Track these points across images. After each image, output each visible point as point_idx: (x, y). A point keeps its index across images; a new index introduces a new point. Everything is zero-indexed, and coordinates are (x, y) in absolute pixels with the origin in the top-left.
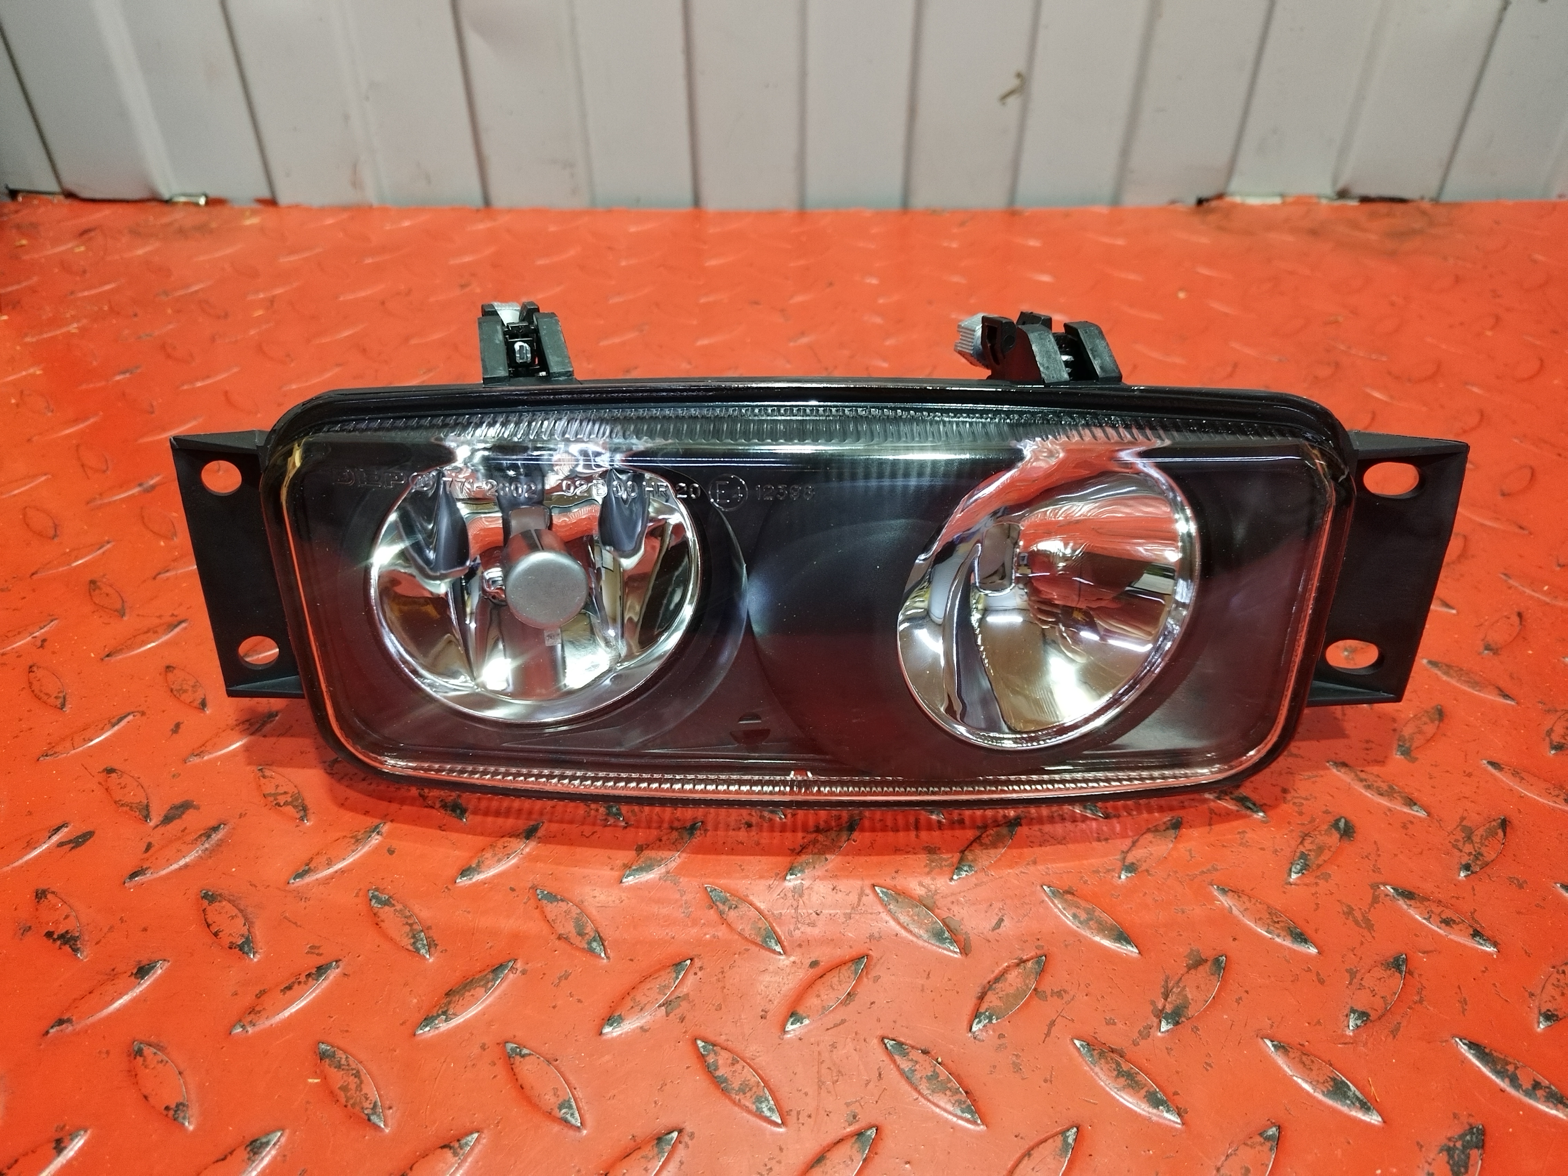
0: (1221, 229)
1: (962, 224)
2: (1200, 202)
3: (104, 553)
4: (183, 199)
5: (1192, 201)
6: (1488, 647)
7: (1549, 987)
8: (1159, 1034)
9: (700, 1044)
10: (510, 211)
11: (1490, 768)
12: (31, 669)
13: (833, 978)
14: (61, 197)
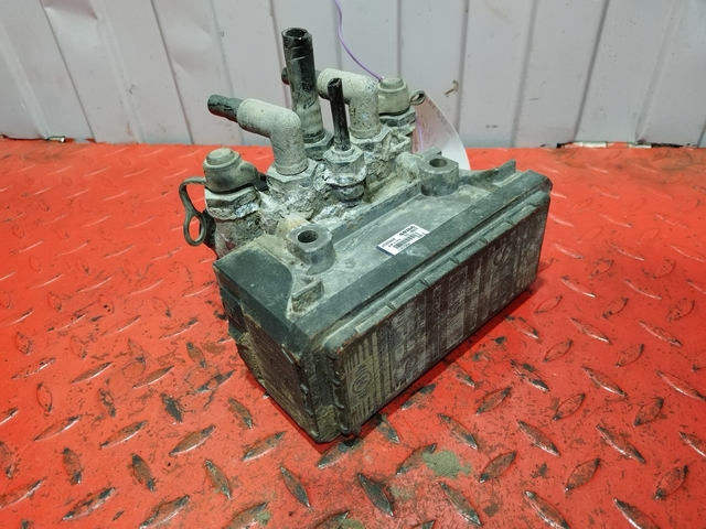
0: (567, 164)
2: (559, 146)
4: (54, 139)
5: (555, 145)
10: (202, 147)
14: (3, 137)
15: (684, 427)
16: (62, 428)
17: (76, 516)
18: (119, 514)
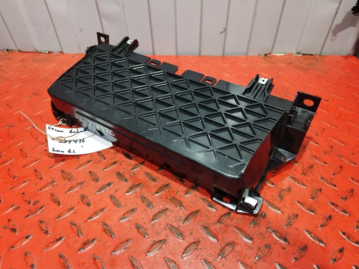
0: (269, 62)
1: (212, 60)
2: (265, 55)
3: (24, 143)
4: (43, 52)
5: (264, 55)
6: (303, 174)
7: (297, 252)
8: (218, 259)
9: (130, 257)
11: (297, 203)
12: (9, 170)
13: (157, 244)
14: (18, 51)
15: (312, 154)
16: (86, 165)
17: (101, 192)
18: (117, 191)
